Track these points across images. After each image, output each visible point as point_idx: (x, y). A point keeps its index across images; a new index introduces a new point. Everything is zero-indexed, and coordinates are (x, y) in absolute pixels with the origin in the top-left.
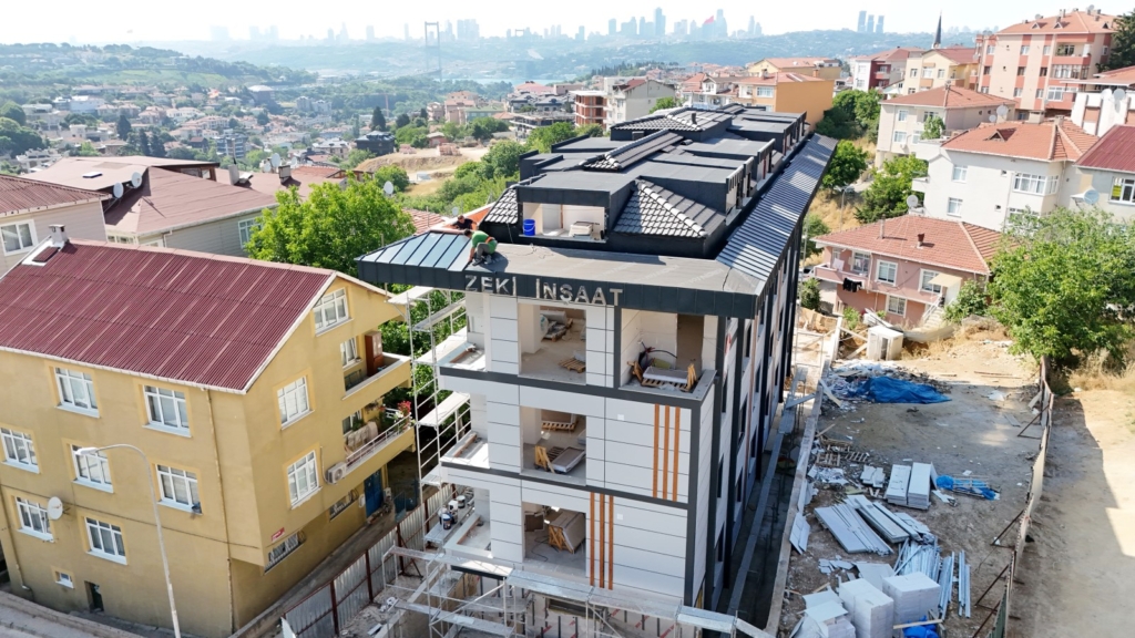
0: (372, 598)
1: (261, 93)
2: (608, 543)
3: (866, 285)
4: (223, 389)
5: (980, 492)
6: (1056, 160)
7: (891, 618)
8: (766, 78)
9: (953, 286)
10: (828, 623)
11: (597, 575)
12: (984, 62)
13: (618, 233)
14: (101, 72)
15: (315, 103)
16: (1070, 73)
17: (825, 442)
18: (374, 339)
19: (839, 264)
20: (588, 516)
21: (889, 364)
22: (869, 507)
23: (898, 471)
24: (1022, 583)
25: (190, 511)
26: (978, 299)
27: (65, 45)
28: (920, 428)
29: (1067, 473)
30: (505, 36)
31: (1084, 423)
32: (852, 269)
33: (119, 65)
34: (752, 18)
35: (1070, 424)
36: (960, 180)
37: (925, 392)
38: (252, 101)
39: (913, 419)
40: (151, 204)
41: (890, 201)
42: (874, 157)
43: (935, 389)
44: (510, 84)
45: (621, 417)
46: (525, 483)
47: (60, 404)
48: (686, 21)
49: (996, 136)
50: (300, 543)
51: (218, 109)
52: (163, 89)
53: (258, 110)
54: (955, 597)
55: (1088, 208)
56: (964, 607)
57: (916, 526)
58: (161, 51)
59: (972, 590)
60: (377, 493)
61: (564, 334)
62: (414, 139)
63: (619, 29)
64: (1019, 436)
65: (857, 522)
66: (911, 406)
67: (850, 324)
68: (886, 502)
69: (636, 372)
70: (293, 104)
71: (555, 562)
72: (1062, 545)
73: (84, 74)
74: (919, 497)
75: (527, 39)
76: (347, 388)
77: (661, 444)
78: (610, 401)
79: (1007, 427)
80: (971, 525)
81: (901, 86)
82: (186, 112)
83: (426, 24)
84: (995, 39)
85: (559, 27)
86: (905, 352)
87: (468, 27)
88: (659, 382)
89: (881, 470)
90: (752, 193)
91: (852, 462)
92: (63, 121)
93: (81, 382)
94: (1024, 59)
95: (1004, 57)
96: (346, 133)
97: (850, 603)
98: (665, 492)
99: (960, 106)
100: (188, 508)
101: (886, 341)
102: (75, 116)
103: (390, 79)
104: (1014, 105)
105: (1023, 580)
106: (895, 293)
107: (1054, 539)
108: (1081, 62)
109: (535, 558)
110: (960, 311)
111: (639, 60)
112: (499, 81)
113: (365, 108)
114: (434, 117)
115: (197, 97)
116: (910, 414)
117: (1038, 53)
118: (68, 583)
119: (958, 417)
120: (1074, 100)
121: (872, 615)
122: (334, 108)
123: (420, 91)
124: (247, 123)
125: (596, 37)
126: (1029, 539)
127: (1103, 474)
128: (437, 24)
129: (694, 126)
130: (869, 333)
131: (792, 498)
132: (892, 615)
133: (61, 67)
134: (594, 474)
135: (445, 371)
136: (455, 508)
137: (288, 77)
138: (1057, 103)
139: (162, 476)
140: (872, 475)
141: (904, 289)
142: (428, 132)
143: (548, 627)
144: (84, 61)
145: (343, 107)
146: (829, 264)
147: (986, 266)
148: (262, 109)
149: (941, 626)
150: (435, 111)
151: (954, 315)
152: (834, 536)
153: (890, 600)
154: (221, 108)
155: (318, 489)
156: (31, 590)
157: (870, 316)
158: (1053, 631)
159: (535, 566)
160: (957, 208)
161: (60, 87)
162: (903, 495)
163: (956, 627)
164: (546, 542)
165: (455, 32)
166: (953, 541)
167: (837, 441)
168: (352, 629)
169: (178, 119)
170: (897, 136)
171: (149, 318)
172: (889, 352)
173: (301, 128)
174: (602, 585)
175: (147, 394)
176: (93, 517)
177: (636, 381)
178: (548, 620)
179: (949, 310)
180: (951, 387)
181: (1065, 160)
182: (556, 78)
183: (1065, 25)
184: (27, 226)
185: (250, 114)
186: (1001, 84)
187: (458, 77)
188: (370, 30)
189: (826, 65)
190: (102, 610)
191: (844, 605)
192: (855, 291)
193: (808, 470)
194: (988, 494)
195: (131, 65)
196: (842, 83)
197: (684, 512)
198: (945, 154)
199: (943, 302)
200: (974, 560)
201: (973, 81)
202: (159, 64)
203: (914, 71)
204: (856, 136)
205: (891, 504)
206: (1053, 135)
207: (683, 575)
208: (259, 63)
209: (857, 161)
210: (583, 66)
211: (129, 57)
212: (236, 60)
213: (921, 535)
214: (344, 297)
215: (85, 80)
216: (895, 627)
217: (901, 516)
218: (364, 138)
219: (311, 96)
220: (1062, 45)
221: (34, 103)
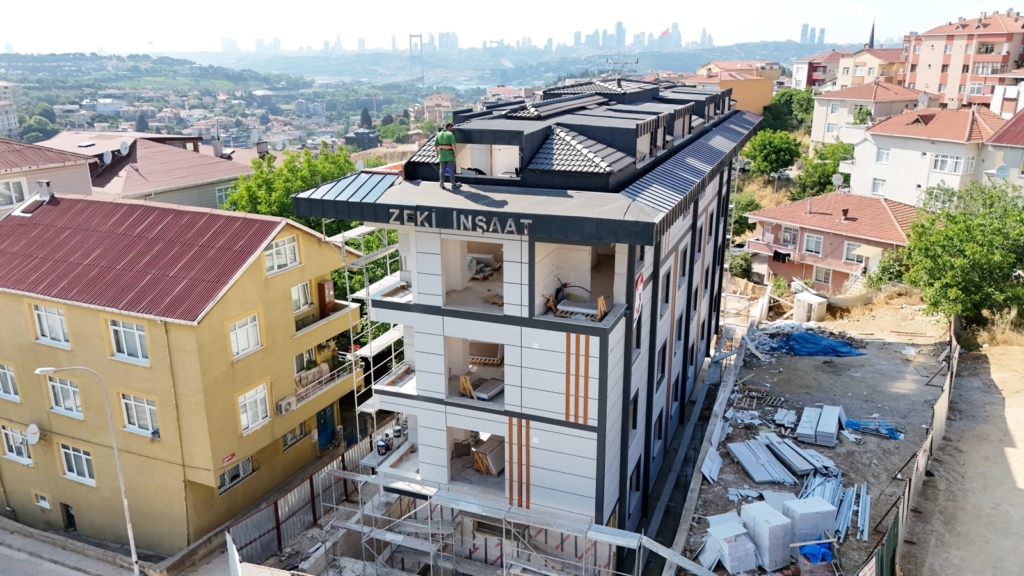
0: (315, 520)
1: (263, 97)
2: (525, 465)
3: (795, 256)
4: (177, 321)
5: (886, 432)
6: (972, 142)
7: (788, 538)
8: (710, 77)
9: (874, 256)
10: (728, 541)
11: (516, 496)
12: (911, 61)
13: (531, 170)
14: (125, 78)
15: (311, 106)
16: (990, 70)
17: (744, 388)
18: (326, 286)
19: (770, 237)
20: (507, 440)
21: (812, 324)
22: (779, 443)
23: (809, 413)
24: (920, 512)
25: (150, 436)
26: (898, 268)
27: (93, 54)
28: (834, 377)
29: (970, 417)
30: (481, 46)
31: (989, 374)
32: (782, 242)
33: (141, 72)
34: (704, 30)
35: (977, 375)
36: (884, 162)
37: (842, 348)
38: (255, 104)
39: (829, 369)
40: (137, 170)
41: (820, 184)
42: (808, 147)
43: (851, 345)
44: (485, 89)
45: (536, 346)
46: (450, 409)
47: (37, 338)
48: (644, 33)
49: (917, 121)
50: (254, 471)
51: (225, 111)
52: (178, 93)
53: (260, 112)
54: (854, 523)
55: (999, 182)
56: (862, 532)
57: (820, 460)
58: (178, 60)
59: (871, 518)
60: (330, 430)
61: (492, 275)
62: (396, 136)
63: (583, 40)
64: (927, 385)
65: (766, 456)
66: (827, 358)
67: (779, 291)
68: (796, 440)
69: (551, 304)
70: (291, 107)
71: (479, 484)
72: (962, 480)
73: (109, 80)
74: (828, 435)
75: (501, 50)
76: (298, 329)
77: (573, 371)
78: (526, 330)
79: (917, 377)
80: (875, 461)
81: (834, 84)
82: (197, 113)
83: (411, 36)
84: (921, 40)
85: (530, 39)
86: (829, 316)
87: (448, 39)
88: (572, 313)
89: (794, 412)
90: (669, 146)
91: (768, 405)
92: (89, 120)
93: (56, 317)
94: (947, 57)
95: (929, 56)
96: (338, 132)
97: (750, 523)
98: (576, 416)
99: (888, 100)
100: (148, 434)
101: (810, 306)
102: (100, 116)
103: (379, 84)
104: (938, 99)
105: (920, 509)
106: (821, 265)
107: (953, 474)
108: (1000, 59)
109: (461, 481)
110: (881, 279)
111: (601, 68)
112: (475, 87)
113: (355, 110)
114: (415, 117)
115: (207, 100)
116: (826, 365)
117: (961, 52)
118: (45, 504)
119: (871, 369)
120: (992, 92)
121: (770, 534)
122: (327, 110)
123: (404, 96)
124: (250, 123)
125: (563, 48)
126: (929, 474)
127: (1005, 418)
128: (420, 36)
129: (619, 90)
130: (795, 300)
131: (707, 435)
132: (790, 533)
133: (89, 74)
134: (511, 401)
135: (377, 304)
136: (391, 436)
137: (288, 83)
138: (978, 97)
139: (126, 404)
140: (785, 416)
141: (829, 260)
142: (408, 130)
143: (476, 549)
144: (110, 69)
145: (335, 110)
146: (761, 237)
147: (905, 237)
148: (264, 111)
149: (835, 544)
150: (417, 112)
151: (875, 283)
152: (743, 469)
153: (787, 520)
154: (228, 110)
155: (268, 419)
156: (13, 511)
157: (797, 284)
158: (947, 555)
159: (459, 487)
160: (880, 188)
161: (88, 91)
162: (812, 433)
163: (853, 549)
164: (471, 467)
165: (437, 43)
166: (857, 475)
167: (754, 388)
168: (295, 547)
169: (190, 119)
170: (829, 128)
171: (117, 260)
172: (813, 315)
173: (298, 128)
174: (520, 505)
175: (112, 328)
176: (66, 443)
177: (550, 313)
178: (475, 542)
179: (870, 277)
180: (867, 343)
181: (980, 142)
182: (526, 85)
183: (985, 26)
184: (19, 183)
185: (254, 115)
186: (926, 80)
187: (439, 83)
188: (361, 42)
189: (768, 67)
190: (76, 530)
191: (745, 525)
192: (784, 261)
193: (725, 412)
194: (892, 434)
195: (151, 72)
196: (781, 84)
197: (594, 435)
198: (870, 138)
199: (865, 271)
200: (876, 491)
201: (901, 78)
202: (174, 71)
203: (847, 70)
204: (793, 128)
205: (801, 442)
206: (970, 119)
207: (594, 495)
208: (263, 71)
209: (791, 149)
210: (551, 74)
211: (149, 65)
212: (242, 68)
213: (826, 468)
214: (295, 244)
215: (110, 85)
216: (792, 545)
217: (809, 453)
218: (351, 135)
219: (308, 99)
220: (982, 44)
221: (64, 104)
